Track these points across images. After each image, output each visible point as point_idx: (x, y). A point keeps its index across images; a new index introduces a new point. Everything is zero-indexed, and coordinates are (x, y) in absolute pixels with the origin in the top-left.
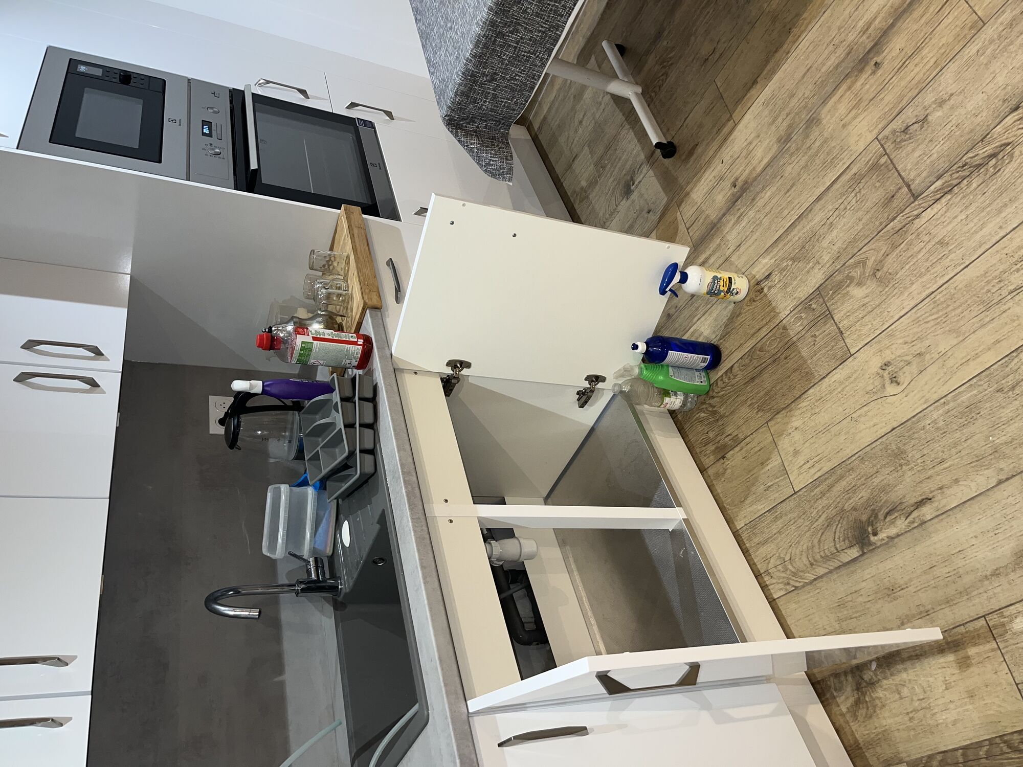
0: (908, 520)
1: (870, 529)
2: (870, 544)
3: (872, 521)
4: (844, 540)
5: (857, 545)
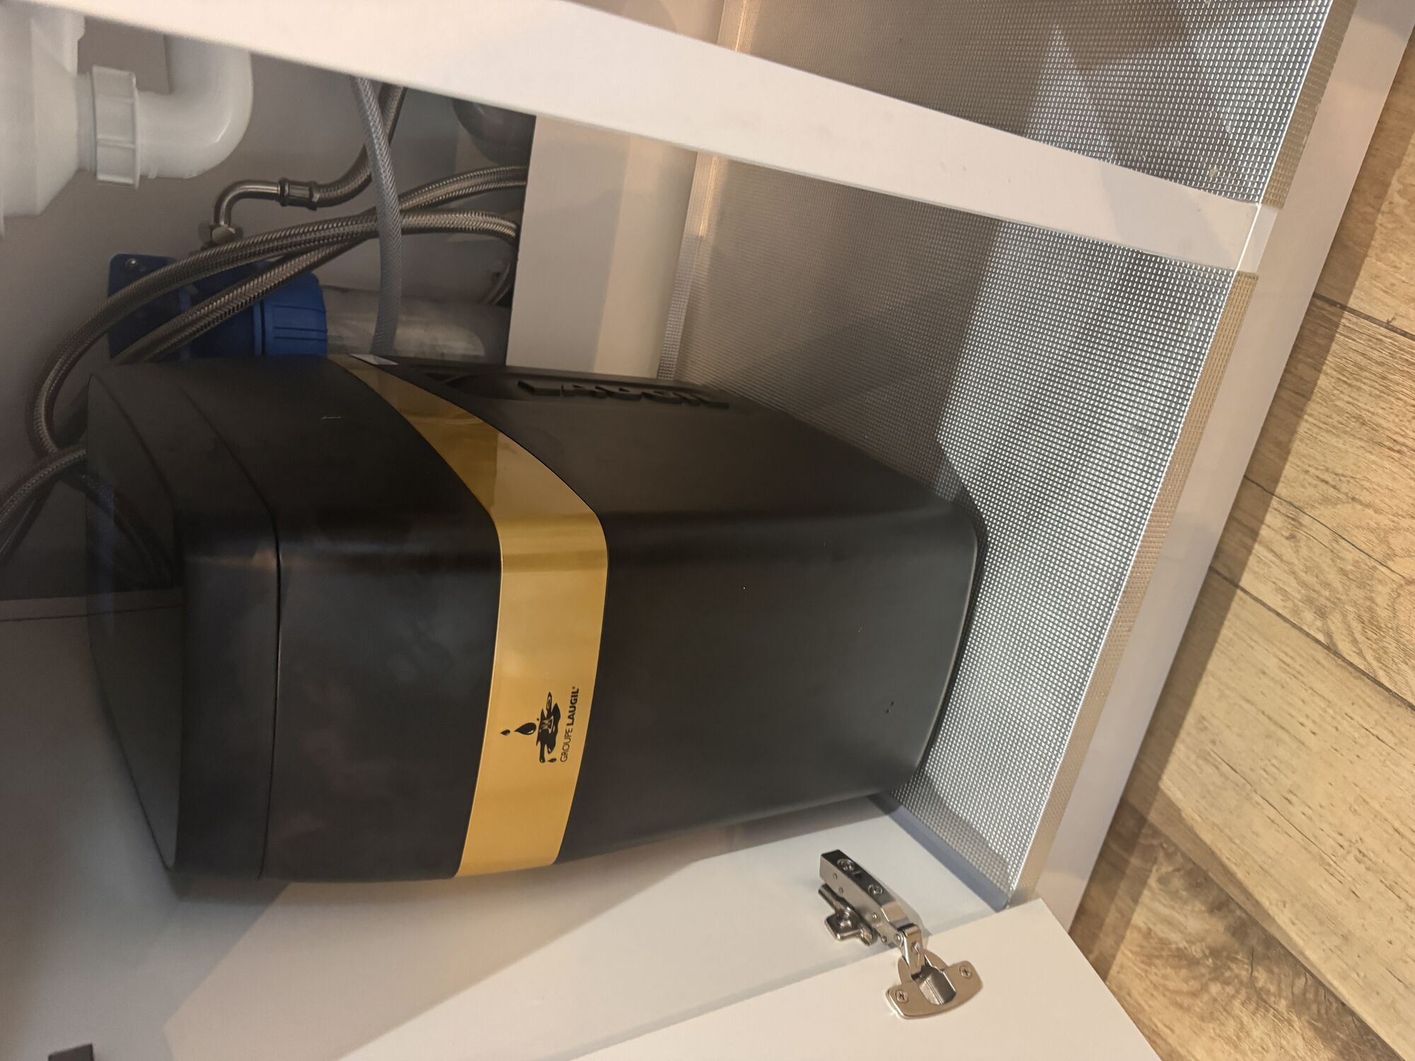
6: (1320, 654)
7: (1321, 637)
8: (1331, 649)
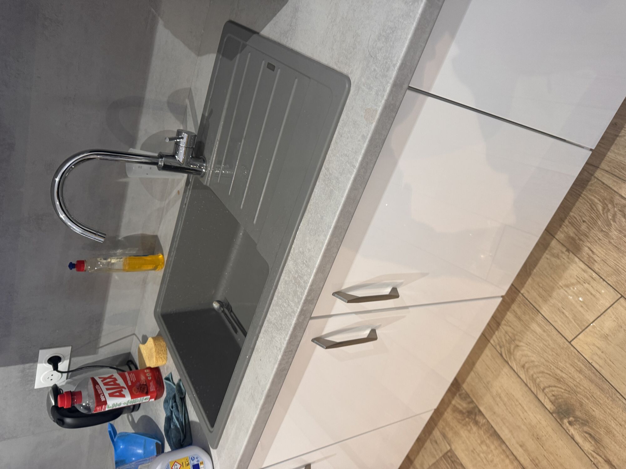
0: (593, 453)
1: (571, 419)
2: (561, 419)
3: (579, 421)
4: (554, 395)
5: (555, 408)
6: (499, 355)
7: (500, 352)
8: (501, 355)
